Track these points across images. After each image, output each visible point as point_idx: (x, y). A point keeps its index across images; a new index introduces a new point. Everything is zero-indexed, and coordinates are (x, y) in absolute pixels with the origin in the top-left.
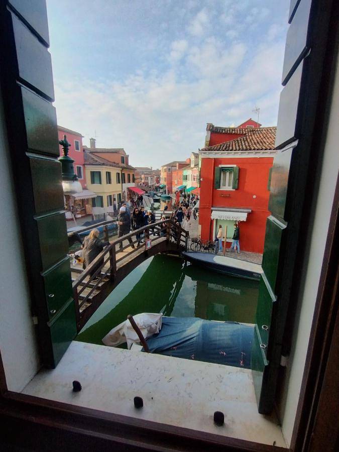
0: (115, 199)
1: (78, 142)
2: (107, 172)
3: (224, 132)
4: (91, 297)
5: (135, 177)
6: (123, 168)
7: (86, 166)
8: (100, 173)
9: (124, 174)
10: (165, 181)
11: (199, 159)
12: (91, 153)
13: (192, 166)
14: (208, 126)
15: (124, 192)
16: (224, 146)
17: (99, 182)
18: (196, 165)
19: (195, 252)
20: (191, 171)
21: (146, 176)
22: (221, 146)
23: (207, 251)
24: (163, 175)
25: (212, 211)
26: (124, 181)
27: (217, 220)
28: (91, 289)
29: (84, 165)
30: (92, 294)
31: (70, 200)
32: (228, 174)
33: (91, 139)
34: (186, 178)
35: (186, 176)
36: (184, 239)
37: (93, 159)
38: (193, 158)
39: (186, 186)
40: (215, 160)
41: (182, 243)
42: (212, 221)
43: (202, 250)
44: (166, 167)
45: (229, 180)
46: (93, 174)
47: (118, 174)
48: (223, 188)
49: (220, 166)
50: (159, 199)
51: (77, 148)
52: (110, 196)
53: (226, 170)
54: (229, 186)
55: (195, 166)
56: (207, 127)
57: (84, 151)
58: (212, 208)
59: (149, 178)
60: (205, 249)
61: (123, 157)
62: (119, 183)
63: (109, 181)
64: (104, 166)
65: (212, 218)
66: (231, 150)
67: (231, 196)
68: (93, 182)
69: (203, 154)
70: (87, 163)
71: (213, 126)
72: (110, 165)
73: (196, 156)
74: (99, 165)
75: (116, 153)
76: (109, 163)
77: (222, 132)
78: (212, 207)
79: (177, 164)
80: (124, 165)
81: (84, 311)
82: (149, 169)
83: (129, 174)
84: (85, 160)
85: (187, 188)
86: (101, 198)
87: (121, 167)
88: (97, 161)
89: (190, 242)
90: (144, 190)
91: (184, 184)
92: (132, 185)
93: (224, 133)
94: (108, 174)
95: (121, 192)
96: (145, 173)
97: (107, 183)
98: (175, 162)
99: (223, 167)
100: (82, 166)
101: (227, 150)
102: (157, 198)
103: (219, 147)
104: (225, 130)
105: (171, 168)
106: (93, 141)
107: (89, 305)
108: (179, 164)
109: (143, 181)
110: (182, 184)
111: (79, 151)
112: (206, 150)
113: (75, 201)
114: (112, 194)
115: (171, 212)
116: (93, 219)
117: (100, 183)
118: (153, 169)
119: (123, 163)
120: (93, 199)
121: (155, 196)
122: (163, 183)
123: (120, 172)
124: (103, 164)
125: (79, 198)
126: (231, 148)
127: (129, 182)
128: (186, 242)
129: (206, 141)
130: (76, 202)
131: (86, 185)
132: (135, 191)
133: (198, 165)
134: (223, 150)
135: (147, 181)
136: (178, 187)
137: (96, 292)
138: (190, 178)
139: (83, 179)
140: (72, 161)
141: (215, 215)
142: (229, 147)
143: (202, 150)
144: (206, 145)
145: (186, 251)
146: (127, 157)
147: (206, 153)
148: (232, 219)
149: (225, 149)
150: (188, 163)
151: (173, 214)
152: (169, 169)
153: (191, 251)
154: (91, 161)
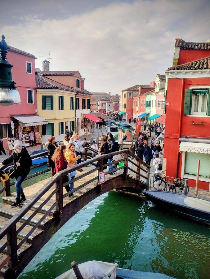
0: (67, 127)
1: (30, 64)
2: (60, 97)
3: (196, 47)
4: (31, 237)
5: (91, 103)
6: (78, 93)
7: (37, 90)
8: (52, 97)
9: (78, 99)
10: (125, 107)
11: (165, 81)
12: (44, 76)
13: (157, 90)
14: (177, 41)
15: (78, 118)
16: (196, 64)
17: (50, 108)
18: (162, 89)
19: (158, 191)
20: (155, 97)
21: (103, 102)
22: (192, 64)
23: (174, 191)
24: (123, 101)
25: (180, 142)
26: (78, 107)
27: (186, 153)
28: (32, 227)
29: (36, 89)
30: (33, 233)
31: (19, 127)
32: (201, 97)
33: (44, 62)
34: (149, 104)
35: (150, 102)
36: (146, 175)
37: (46, 82)
38: (158, 81)
39: (149, 114)
40: (185, 80)
41: (142, 179)
42: (180, 155)
43: (168, 189)
44: (126, 92)
45: (203, 104)
46: (44, 98)
47: (72, 98)
48: (194, 115)
49: (191, 88)
50: (117, 128)
51: (29, 71)
52: (62, 123)
53: (199, 92)
54: (203, 111)
55: (160, 90)
56: (176, 43)
57: (36, 73)
58: (180, 139)
59: (107, 104)
60: (172, 188)
61: (78, 80)
62: (73, 108)
63: (62, 107)
64: (57, 90)
65: (181, 150)
66: (205, 69)
67: (204, 124)
68: (44, 107)
69: (170, 74)
70: (39, 86)
71: (183, 42)
72: (64, 89)
73: (162, 78)
74: (52, 88)
75: (71, 75)
76: (62, 87)
77: (194, 47)
78: (180, 137)
79: (139, 89)
80: (79, 89)
81: (23, 253)
82: (107, 95)
83: (84, 99)
84: (37, 84)
85: (151, 115)
86: (52, 125)
87: (76, 91)
88: (49, 85)
89: (152, 179)
90: (100, 118)
91: (147, 110)
92: (87, 111)
93: (196, 49)
94: (61, 99)
95: (74, 120)
96: (103, 99)
97: (59, 109)
98: (137, 86)
99: (194, 89)
100: (33, 90)
101: (200, 69)
102: (115, 127)
103: (190, 65)
104: (197, 46)
105: (131, 92)
106: (46, 64)
107: (28, 246)
108: (142, 89)
109: (99, 108)
110: (144, 110)
111: (32, 73)
112: (174, 69)
113: (24, 128)
114: (64, 121)
115: (130, 143)
116: (42, 148)
117: (52, 109)
118: (111, 95)
119: (78, 87)
120: (44, 127)
121: (113, 124)
122: (122, 110)
123: (74, 97)
124: (56, 88)
125: (29, 125)
126: (205, 66)
127: (84, 109)
128: (148, 179)
129: (175, 60)
130: (26, 129)
131: (36, 111)
132: (90, 119)
133: (164, 88)
134: (196, 69)
135: (104, 108)
136: (140, 114)
137: (38, 232)
138: (154, 104)
139: (33, 103)
140: (11, 66)
141: (184, 146)
142: (203, 65)
143: (170, 69)
144: (174, 63)
145: (147, 189)
146: (83, 81)
147: (174, 73)
148: (205, 153)
149: (198, 68)
150: (152, 86)
151: (132, 145)
152: (130, 94)
153: (153, 189)
154: (44, 85)
